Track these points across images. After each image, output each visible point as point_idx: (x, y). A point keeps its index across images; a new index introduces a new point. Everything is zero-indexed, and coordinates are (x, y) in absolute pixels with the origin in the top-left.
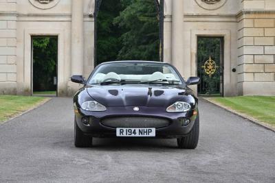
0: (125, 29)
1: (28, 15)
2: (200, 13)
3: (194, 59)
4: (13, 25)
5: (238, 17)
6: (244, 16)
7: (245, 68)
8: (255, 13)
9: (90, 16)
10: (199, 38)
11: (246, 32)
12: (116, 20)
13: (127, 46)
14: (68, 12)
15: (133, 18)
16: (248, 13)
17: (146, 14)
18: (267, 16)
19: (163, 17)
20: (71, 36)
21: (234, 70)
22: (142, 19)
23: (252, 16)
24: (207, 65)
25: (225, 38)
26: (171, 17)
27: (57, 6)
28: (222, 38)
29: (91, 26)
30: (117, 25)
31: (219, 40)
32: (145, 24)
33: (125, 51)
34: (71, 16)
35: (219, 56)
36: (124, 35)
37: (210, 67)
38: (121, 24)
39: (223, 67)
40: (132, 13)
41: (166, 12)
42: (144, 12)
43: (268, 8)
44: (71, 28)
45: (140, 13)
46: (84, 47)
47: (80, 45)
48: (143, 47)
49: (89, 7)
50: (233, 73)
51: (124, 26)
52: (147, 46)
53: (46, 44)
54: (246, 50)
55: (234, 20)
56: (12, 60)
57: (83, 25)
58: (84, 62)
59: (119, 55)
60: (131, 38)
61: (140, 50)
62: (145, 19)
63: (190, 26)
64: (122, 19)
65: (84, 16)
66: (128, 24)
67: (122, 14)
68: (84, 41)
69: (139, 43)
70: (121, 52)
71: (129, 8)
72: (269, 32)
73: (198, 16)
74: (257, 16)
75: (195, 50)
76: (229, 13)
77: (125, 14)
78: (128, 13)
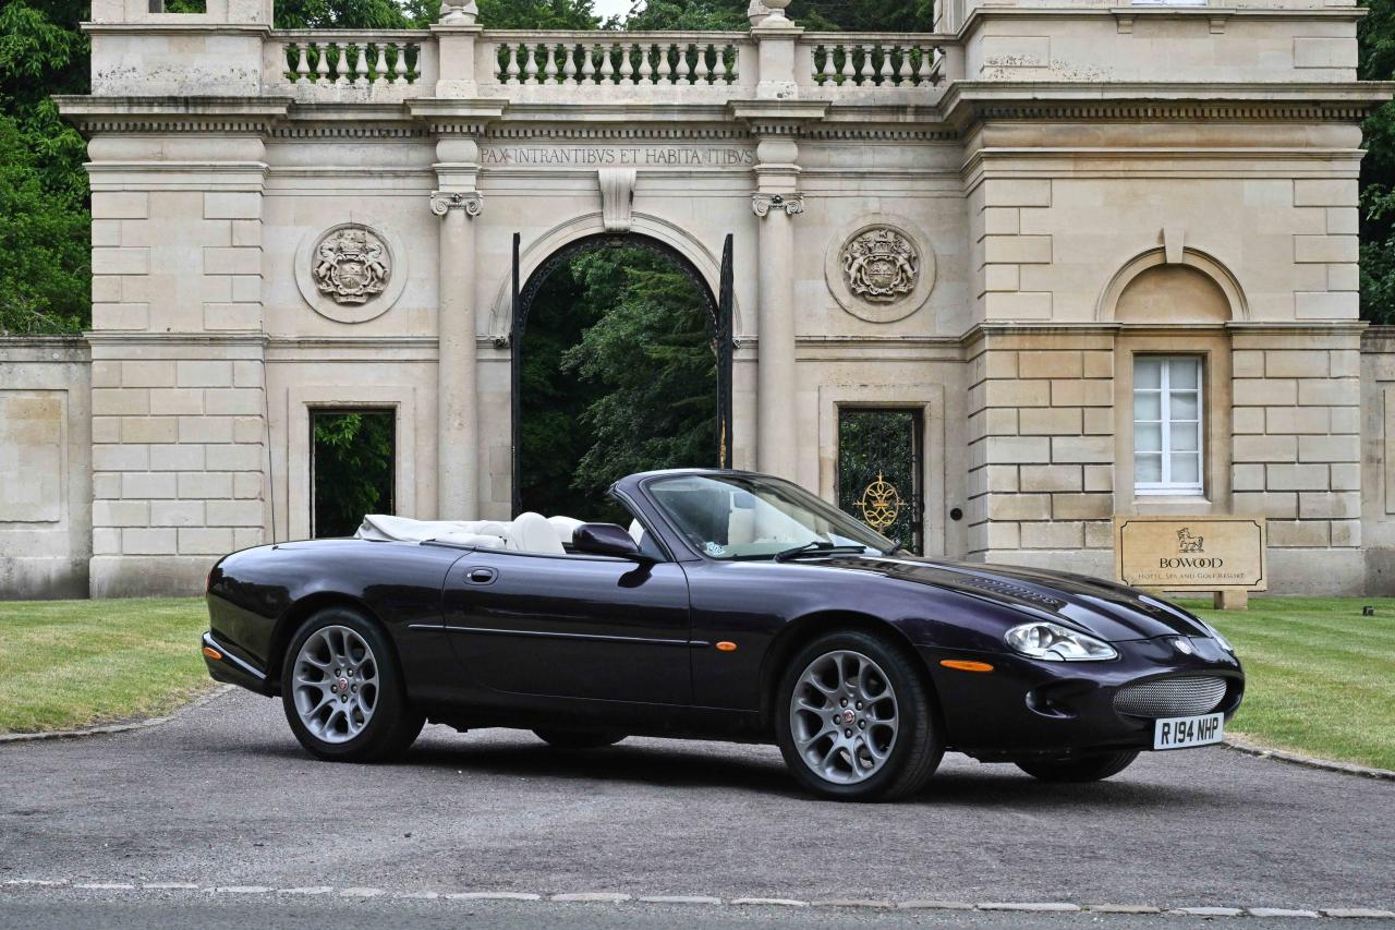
0: (600, 386)
1: (301, 343)
2: (849, 335)
3: (830, 478)
4: (252, 373)
5: (968, 345)
6: (988, 342)
7: (992, 505)
8: (1021, 331)
9: (499, 345)
10: (846, 411)
11: (992, 393)
12: (568, 358)
13: (607, 440)
14: (427, 332)
15: (624, 350)
16: (1000, 331)
17: (672, 336)
18: (1059, 342)
19: (729, 346)
20: (437, 409)
21: (956, 514)
22: (655, 351)
23: (1012, 342)
24: (870, 499)
25: (927, 411)
26: (756, 345)
27: (393, 313)
28: (917, 412)
29: (500, 376)
30: (574, 371)
31: (908, 417)
32: (668, 369)
33: (601, 456)
34: (436, 344)
35: (908, 470)
36: (598, 406)
37: (881, 504)
38: (588, 370)
39: (922, 506)
40: (622, 333)
41: (742, 330)
42: (660, 330)
43: (1060, 319)
44: (438, 384)
45: (650, 334)
46: (479, 442)
47: (467, 435)
48: (658, 443)
49: (496, 316)
50: (952, 523)
51: (597, 376)
52: (671, 441)
53: (349, 436)
54: (993, 451)
55: (955, 353)
56: (249, 485)
57: (476, 372)
58: (479, 491)
59: (580, 471)
60: (619, 415)
61: (648, 454)
62: (668, 352)
63: (817, 373)
64: (589, 354)
65: (480, 344)
66: (611, 370)
67: (589, 335)
68: (479, 423)
69: (646, 431)
70: (586, 460)
71: (611, 316)
72: (1065, 393)
73: (842, 342)
74: (1027, 342)
75: (831, 451)
76: (941, 332)
77: (599, 338)
78: (610, 335)
